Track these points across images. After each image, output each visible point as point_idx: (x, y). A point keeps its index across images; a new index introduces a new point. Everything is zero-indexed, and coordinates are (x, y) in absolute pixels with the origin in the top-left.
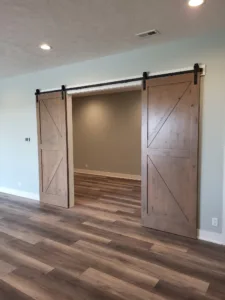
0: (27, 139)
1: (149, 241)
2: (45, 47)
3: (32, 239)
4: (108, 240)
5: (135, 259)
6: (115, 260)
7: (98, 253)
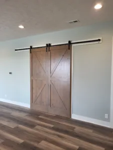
0: (10, 73)
1: (73, 126)
2: (21, 27)
3: (12, 125)
4: (52, 126)
5: (66, 136)
6: (55, 136)
7: (47, 132)
